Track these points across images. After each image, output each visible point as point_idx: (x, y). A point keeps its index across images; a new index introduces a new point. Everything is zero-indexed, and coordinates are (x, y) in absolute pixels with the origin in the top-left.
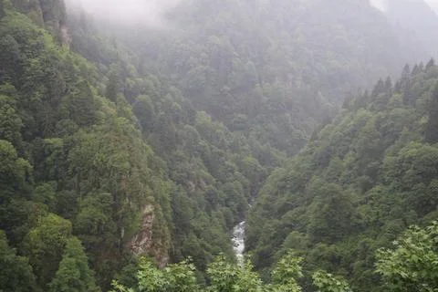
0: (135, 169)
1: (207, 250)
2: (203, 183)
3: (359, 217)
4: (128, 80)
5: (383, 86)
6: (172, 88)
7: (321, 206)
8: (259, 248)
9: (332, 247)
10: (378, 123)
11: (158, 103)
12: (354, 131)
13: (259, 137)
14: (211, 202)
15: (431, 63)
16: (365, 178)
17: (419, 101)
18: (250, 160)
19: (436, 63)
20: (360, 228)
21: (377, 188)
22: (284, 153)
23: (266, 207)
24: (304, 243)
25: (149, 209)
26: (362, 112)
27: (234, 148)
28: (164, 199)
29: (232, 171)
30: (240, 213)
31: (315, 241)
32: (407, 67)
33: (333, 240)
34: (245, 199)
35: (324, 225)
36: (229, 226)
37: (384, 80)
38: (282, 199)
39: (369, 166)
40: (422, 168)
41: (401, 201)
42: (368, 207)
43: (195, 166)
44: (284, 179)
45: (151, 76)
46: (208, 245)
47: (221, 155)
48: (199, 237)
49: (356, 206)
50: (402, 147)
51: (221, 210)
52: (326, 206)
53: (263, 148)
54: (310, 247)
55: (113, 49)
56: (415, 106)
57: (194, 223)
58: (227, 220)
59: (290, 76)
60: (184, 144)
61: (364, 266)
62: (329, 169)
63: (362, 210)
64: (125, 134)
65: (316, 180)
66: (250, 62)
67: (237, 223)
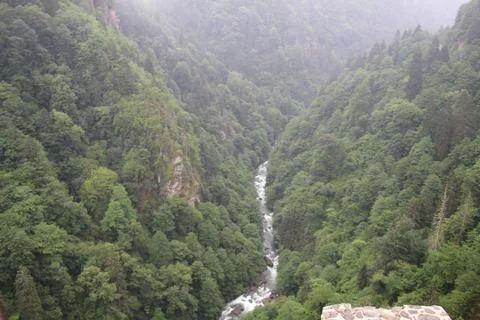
0: (166, 129)
1: (232, 188)
2: (233, 131)
3: (350, 161)
4: (169, 50)
5: (378, 49)
6: (208, 54)
7: (320, 152)
8: (275, 184)
9: (328, 185)
10: (372, 81)
11: (194, 68)
12: (353, 87)
13: (282, 91)
14: (239, 147)
15: (418, 28)
16: (357, 128)
17: (405, 63)
18: (274, 110)
19: (422, 28)
20: (350, 170)
21: (366, 136)
22: (302, 103)
23: (283, 151)
24: (308, 181)
25: (178, 160)
26: (360, 72)
27: (260, 101)
28: (192, 150)
29: (258, 121)
30: (264, 154)
31: (316, 180)
32: (398, 32)
33: (330, 179)
34: (269, 143)
35: (323, 168)
36: (255, 166)
37: (380, 42)
38: (295, 144)
39: (360, 118)
40: (400, 121)
41: (384, 147)
42: (357, 152)
43: (227, 118)
44: (297, 128)
45: (190, 44)
46: (233, 184)
47: (249, 107)
48: (226, 177)
49: (348, 151)
50: (388, 102)
51: (248, 153)
52: (323, 152)
53: (285, 100)
54: (311, 184)
55: (156, 24)
56: (402, 66)
57: (223, 166)
58: (253, 162)
59: (308, 39)
60: (217, 101)
61: (350, 200)
62: (332, 119)
63: (353, 155)
64: (158, 100)
65: (322, 128)
66: (274, 28)
67: (261, 162)
